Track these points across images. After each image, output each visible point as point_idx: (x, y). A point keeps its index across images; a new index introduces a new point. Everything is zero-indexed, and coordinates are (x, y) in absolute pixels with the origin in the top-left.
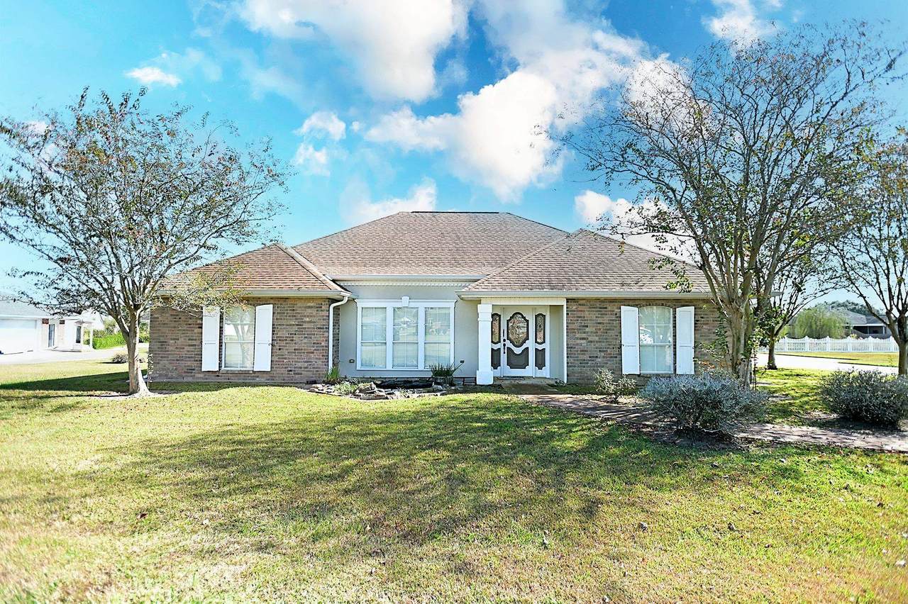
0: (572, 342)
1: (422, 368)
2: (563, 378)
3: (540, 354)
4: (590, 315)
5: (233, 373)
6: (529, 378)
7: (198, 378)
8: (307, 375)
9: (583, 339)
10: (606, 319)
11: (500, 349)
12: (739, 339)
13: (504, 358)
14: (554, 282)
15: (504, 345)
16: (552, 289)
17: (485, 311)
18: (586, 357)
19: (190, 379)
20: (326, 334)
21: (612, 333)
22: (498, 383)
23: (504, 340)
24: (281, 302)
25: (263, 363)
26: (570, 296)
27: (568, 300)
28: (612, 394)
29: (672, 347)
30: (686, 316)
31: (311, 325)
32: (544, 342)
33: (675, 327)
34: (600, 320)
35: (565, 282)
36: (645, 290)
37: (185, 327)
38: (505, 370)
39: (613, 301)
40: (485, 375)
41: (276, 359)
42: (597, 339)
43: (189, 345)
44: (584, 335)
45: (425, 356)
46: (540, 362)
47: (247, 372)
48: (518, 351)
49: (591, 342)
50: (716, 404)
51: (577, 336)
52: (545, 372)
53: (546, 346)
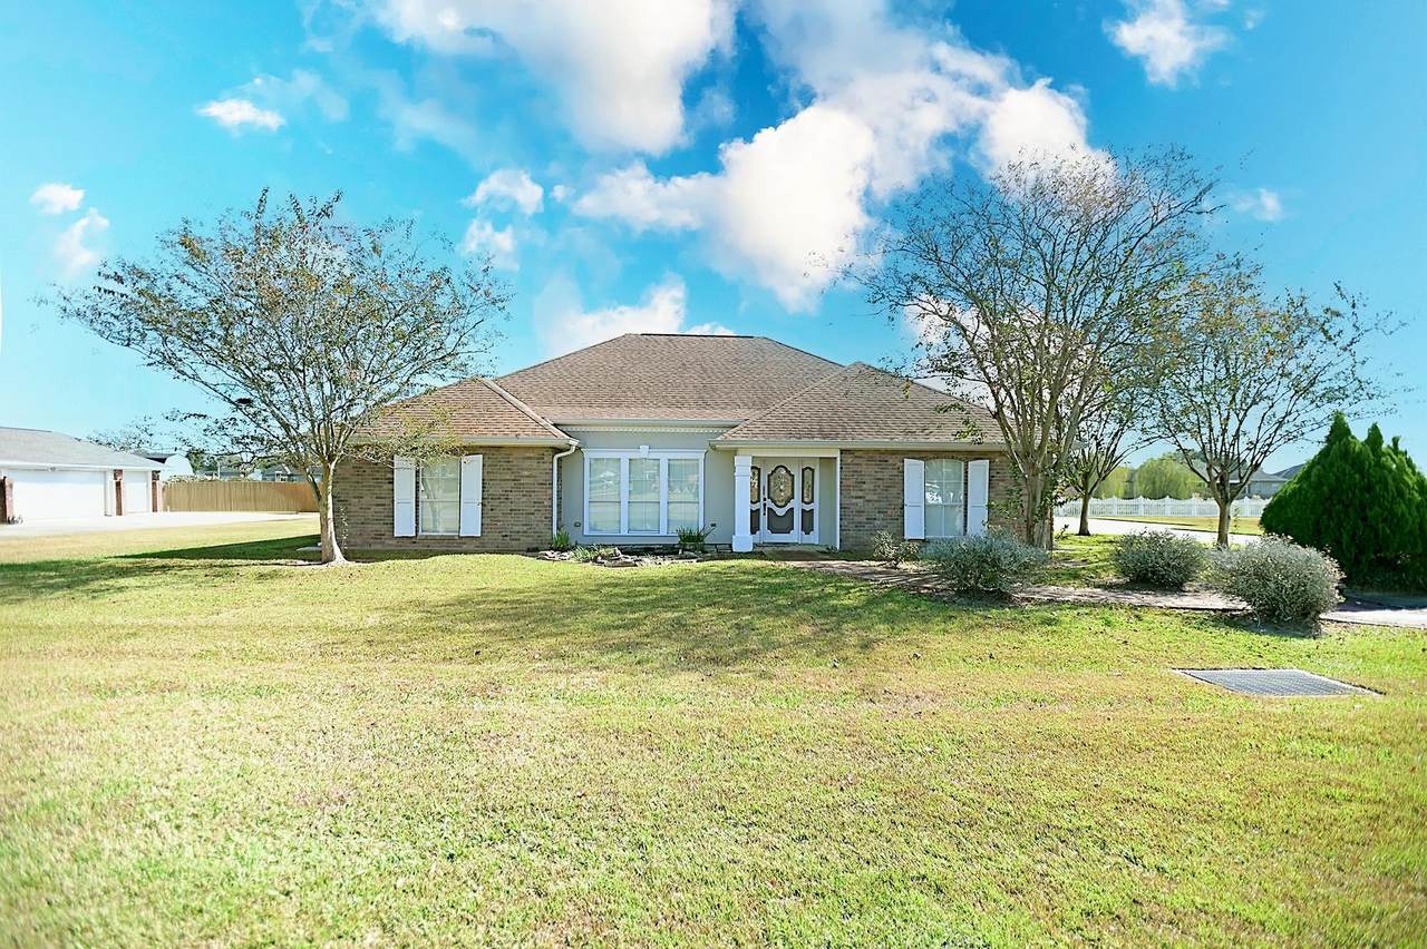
0: (846, 501)
1: (666, 532)
2: (835, 544)
3: (807, 516)
4: (869, 470)
5: (434, 538)
6: (794, 544)
7: (390, 545)
8: (527, 541)
9: (860, 497)
10: (886, 474)
11: (759, 510)
12: (1035, 499)
13: (764, 520)
14: (827, 430)
15: (765, 505)
16: (824, 438)
17: (743, 464)
18: (863, 519)
19: (379, 547)
20: (549, 491)
21: (894, 491)
22: (758, 549)
23: (765, 499)
24: (493, 451)
25: (472, 526)
26: (843, 447)
27: (842, 451)
28: (891, 560)
29: (963, 507)
30: (979, 471)
31: (531, 481)
32: (812, 501)
33: (966, 484)
34: (879, 475)
35: (840, 429)
36: (932, 440)
37: (372, 483)
38: (766, 535)
39: (894, 452)
40: (743, 540)
41: (487, 521)
42: (875, 497)
43: (378, 505)
44: (860, 494)
45: (668, 521)
46: (807, 524)
47: (451, 539)
48: (781, 512)
49: (868, 501)
50: (995, 563)
51: (854, 494)
52: (814, 538)
53: (815, 506)
